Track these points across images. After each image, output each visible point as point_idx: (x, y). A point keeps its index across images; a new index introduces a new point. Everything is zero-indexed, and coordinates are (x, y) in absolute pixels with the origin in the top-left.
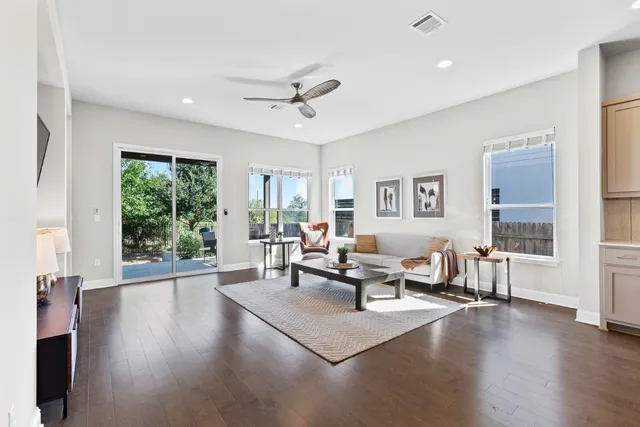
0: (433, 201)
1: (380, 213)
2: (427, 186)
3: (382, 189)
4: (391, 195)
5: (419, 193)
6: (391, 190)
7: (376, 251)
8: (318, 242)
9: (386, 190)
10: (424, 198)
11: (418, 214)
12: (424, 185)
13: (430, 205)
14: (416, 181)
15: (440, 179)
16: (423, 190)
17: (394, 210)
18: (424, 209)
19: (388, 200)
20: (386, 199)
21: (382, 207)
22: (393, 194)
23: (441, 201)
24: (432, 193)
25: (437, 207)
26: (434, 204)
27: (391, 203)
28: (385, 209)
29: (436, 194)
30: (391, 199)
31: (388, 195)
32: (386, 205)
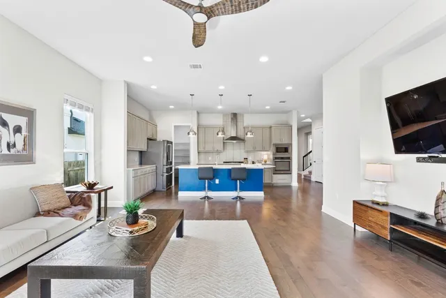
10: (7, 136)
13: (14, 145)
16: (5, 123)
18: (5, 151)
23: (29, 142)
24: (18, 130)
25: (24, 149)
26: (20, 146)
29: (23, 131)
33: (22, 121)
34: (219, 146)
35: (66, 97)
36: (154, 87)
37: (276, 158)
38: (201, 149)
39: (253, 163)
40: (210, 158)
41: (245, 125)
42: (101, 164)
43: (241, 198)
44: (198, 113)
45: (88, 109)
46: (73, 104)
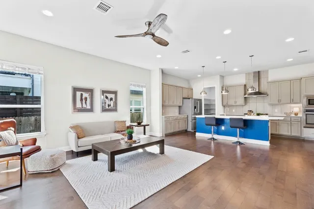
3: (78, 94)
5: (105, 99)
6: (85, 95)
9: (82, 95)
10: (108, 102)
11: (104, 110)
13: (110, 105)
14: (103, 92)
15: (115, 93)
16: (107, 98)
17: (89, 107)
18: (107, 108)
19: (84, 101)
20: (81, 100)
22: (88, 97)
23: (116, 104)
24: (111, 99)
25: (114, 107)
26: (112, 105)
27: (86, 103)
28: (81, 107)
29: (113, 100)
30: (86, 100)
31: (83, 98)
32: (82, 104)
33: (113, 96)
34: (241, 101)
35: (131, 83)
36: (176, 68)
37: (307, 111)
38: (225, 104)
39: (258, 115)
40: (234, 111)
41: (270, 80)
42: (150, 113)
43: (240, 143)
44: (222, 77)
45: (142, 87)
46: (134, 85)
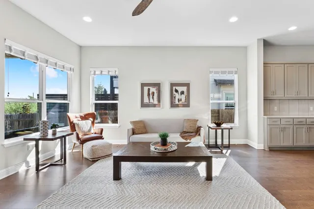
0: (183, 97)
1: (143, 105)
2: (180, 89)
3: (146, 89)
4: (153, 93)
5: (174, 92)
6: (153, 90)
7: (146, 133)
8: (90, 130)
9: (149, 89)
11: (173, 105)
12: (177, 88)
13: (181, 100)
14: (172, 85)
15: (187, 85)
16: (177, 91)
17: (156, 102)
19: (151, 96)
20: (149, 95)
21: (146, 100)
22: (155, 92)
23: (188, 98)
24: (182, 93)
25: (185, 101)
26: (183, 100)
27: (153, 98)
28: (148, 102)
29: (185, 93)
30: (153, 95)
31: (150, 93)
32: (149, 99)
33: (184, 89)
35: (211, 70)
45: (231, 73)
46: (216, 73)
